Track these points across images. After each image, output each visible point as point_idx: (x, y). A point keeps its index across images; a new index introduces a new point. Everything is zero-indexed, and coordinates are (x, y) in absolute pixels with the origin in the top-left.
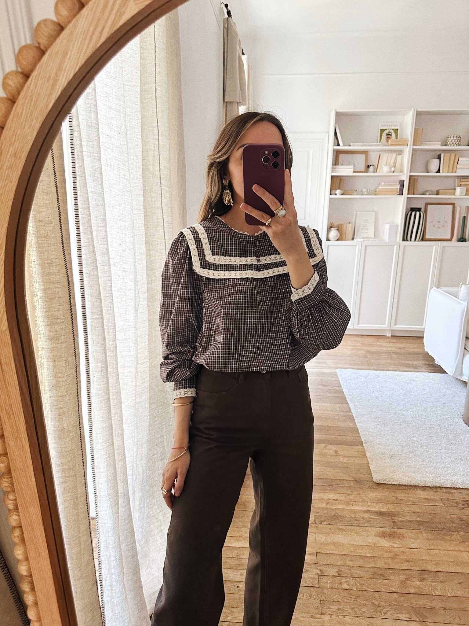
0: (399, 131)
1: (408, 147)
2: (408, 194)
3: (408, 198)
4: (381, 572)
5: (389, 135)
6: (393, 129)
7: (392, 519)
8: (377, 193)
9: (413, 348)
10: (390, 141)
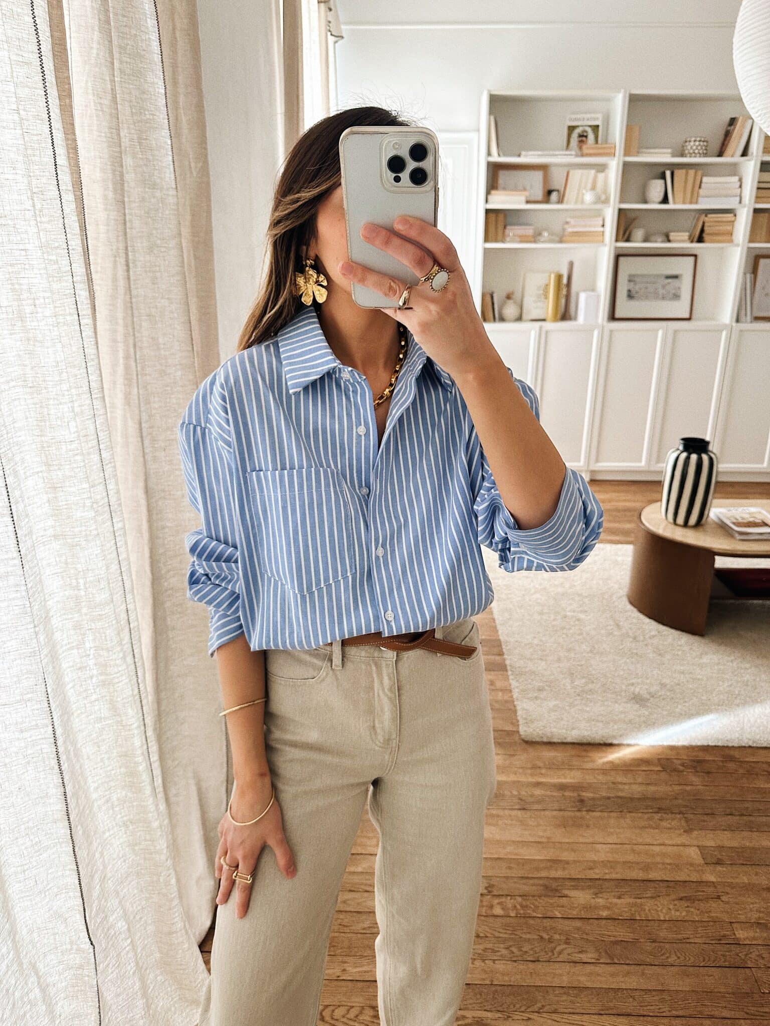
0: (600, 128)
1: (616, 158)
2: (617, 240)
3: (616, 248)
4: (554, 885)
5: (583, 136)
6: (590, 126)
7: (579, 796)
8: (564, 238)
9: (625, 501)
10: (584, 147)
